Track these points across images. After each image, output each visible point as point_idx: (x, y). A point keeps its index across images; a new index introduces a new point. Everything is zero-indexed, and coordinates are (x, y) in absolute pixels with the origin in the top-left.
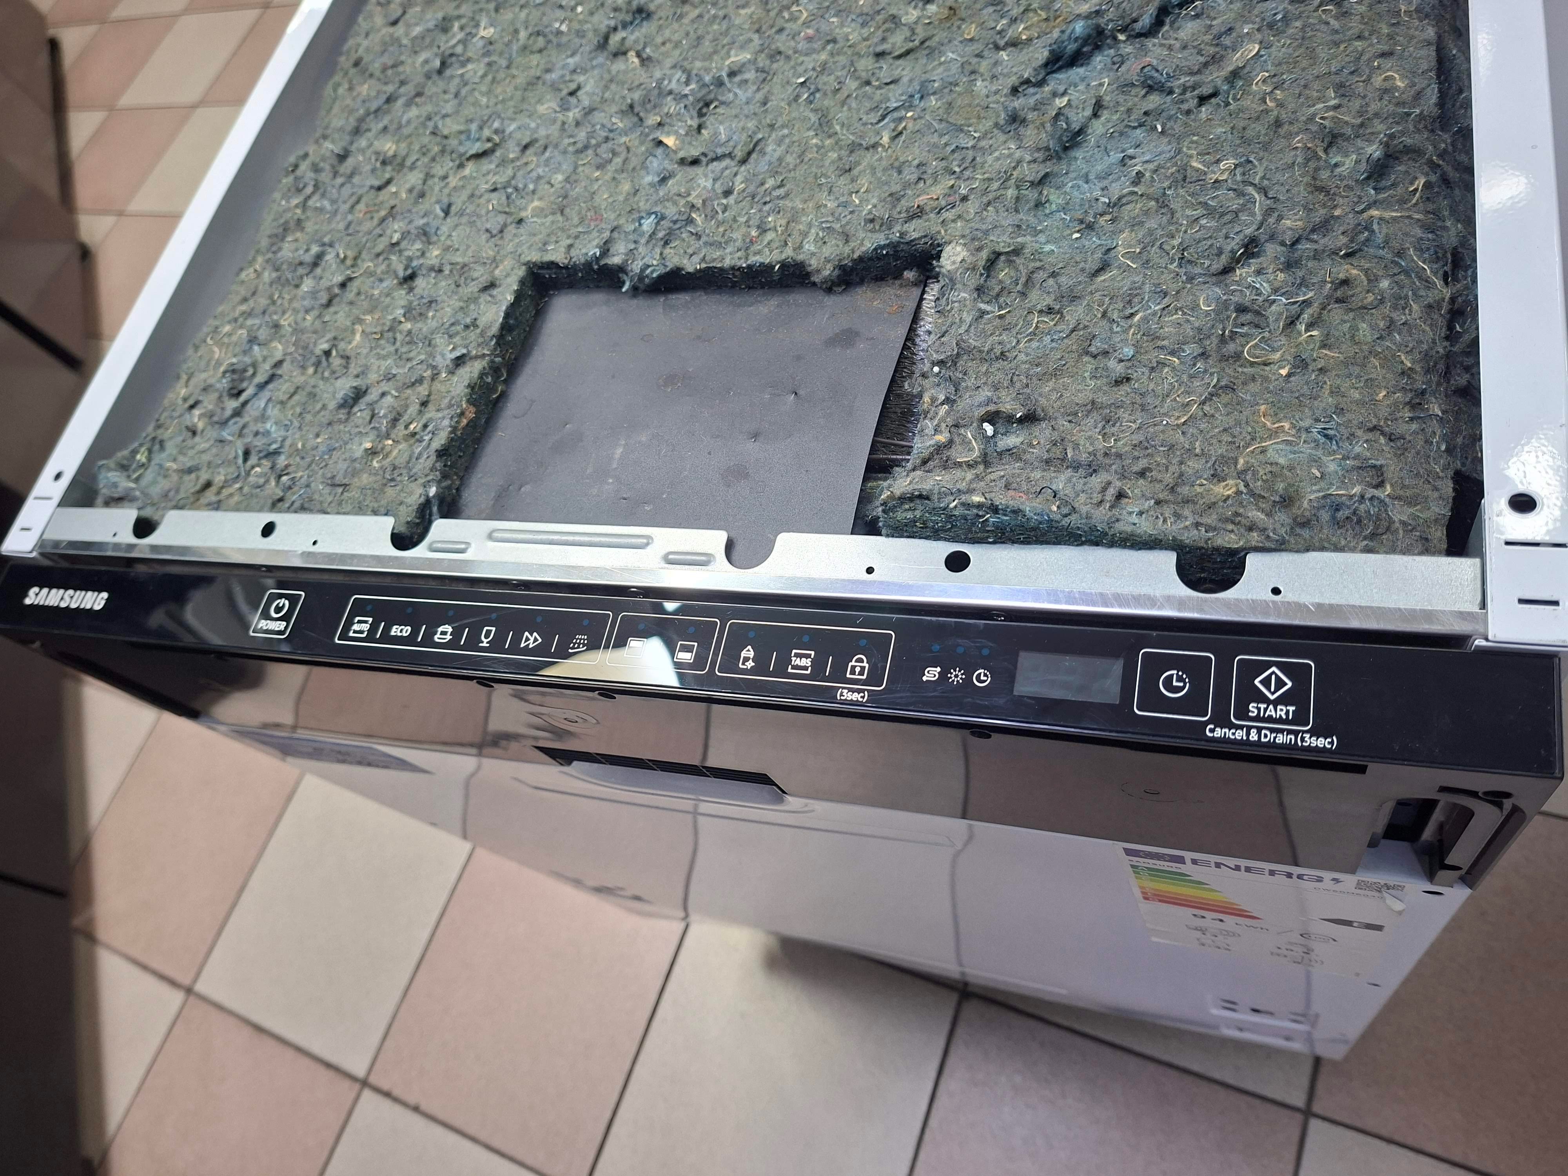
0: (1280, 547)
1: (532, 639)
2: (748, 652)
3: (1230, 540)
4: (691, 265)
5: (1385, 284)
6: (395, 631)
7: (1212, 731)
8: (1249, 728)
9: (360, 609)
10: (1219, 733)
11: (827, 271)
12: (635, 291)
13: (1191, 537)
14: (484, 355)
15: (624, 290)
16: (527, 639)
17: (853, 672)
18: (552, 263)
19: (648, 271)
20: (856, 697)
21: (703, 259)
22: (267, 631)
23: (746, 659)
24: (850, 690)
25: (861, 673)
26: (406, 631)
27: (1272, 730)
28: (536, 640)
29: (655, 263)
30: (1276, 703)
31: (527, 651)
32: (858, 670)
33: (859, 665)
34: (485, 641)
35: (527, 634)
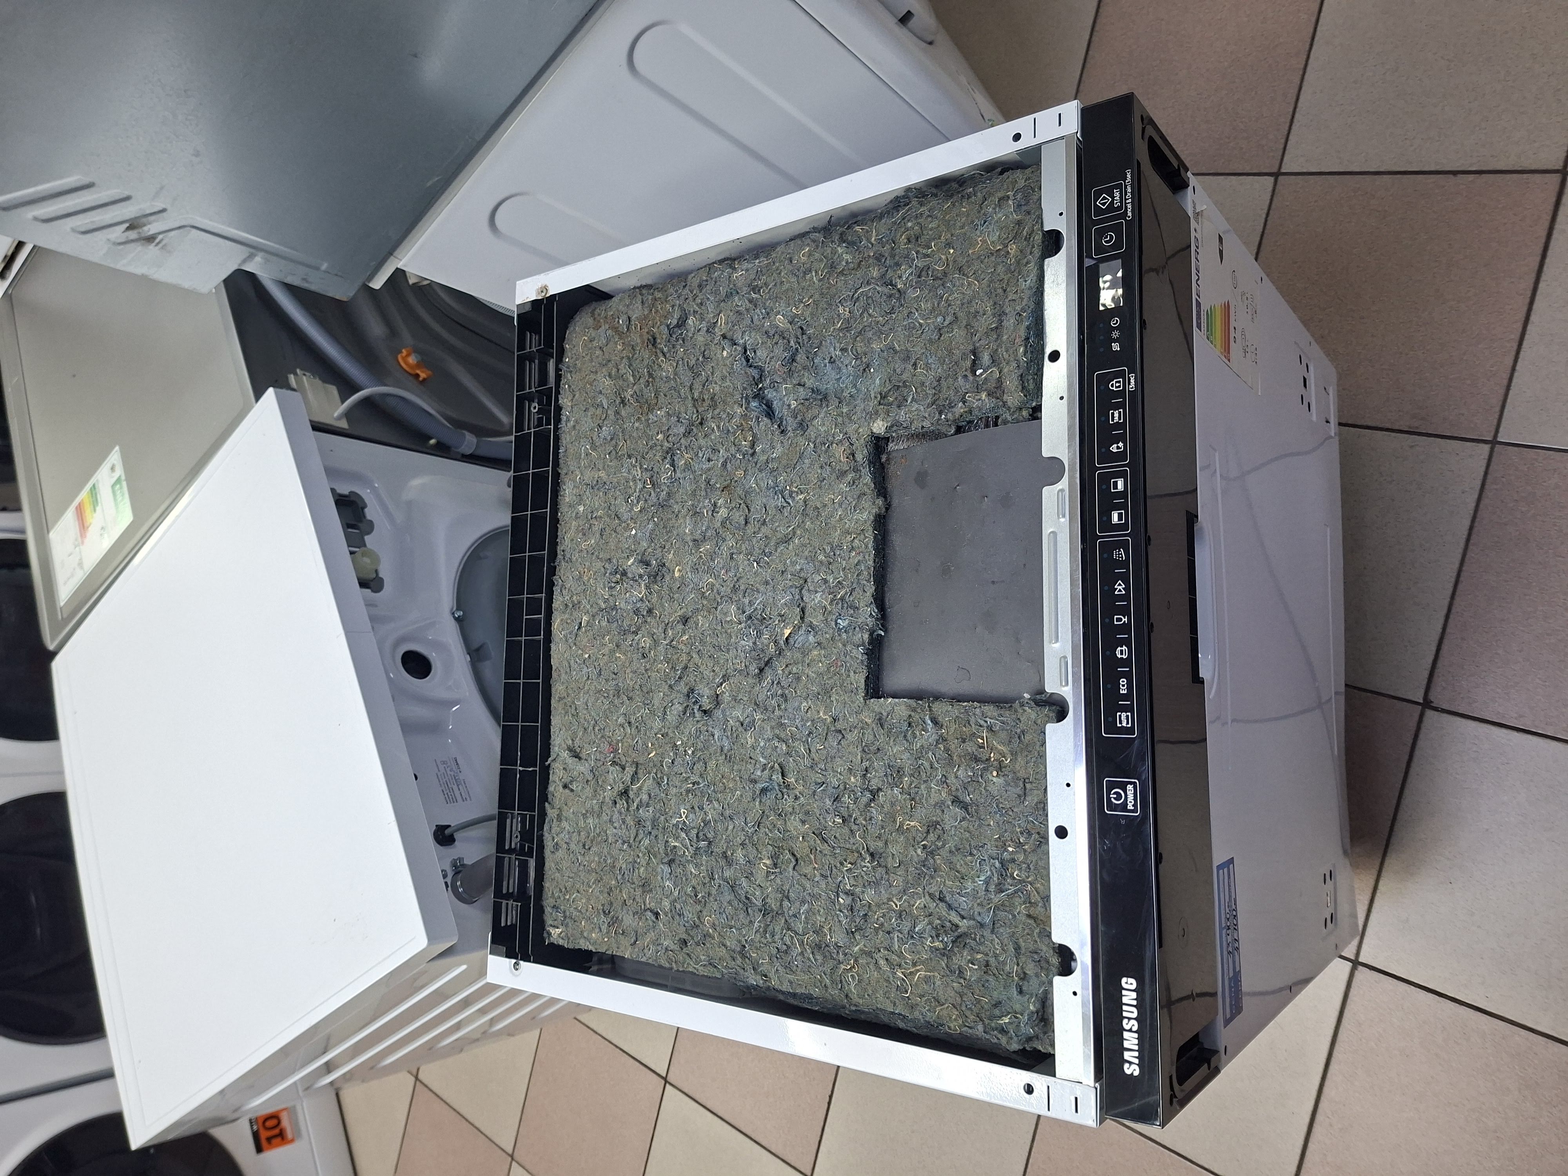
0: (1040, 217)
1: (1120, 587)
2: (1114, 448)
3: (1038, 238)
4: (871, 589)
5: (910, 224)
6: (1123, 691)
7: (1129, 217)
8: (1126, 203)
9: (1112, 727)
10: (1130, 214)
11: (880, 502)
12: (884, 628)
13: (1037, 252)
14: (929, 706)
15: (883, 634)
16: (1120, 591)
17: (1119, 387)
18: (865, 681)
19: (874, 614)
20: (1132, 381)
21: (868, 581)
22: (1135, 799)
23: (1118, 448)
24: (1129, 384)
25: (1119, 382)
26: (1123, 681)
27: (1126, 194)
28: (1120, 585)
29: (869, 610)
30: (1113, 198)
31: (1127, 589)
32: (1118, 385)
33: (1115, 385)
34: (1123, 620)
35: (1116, 593)
